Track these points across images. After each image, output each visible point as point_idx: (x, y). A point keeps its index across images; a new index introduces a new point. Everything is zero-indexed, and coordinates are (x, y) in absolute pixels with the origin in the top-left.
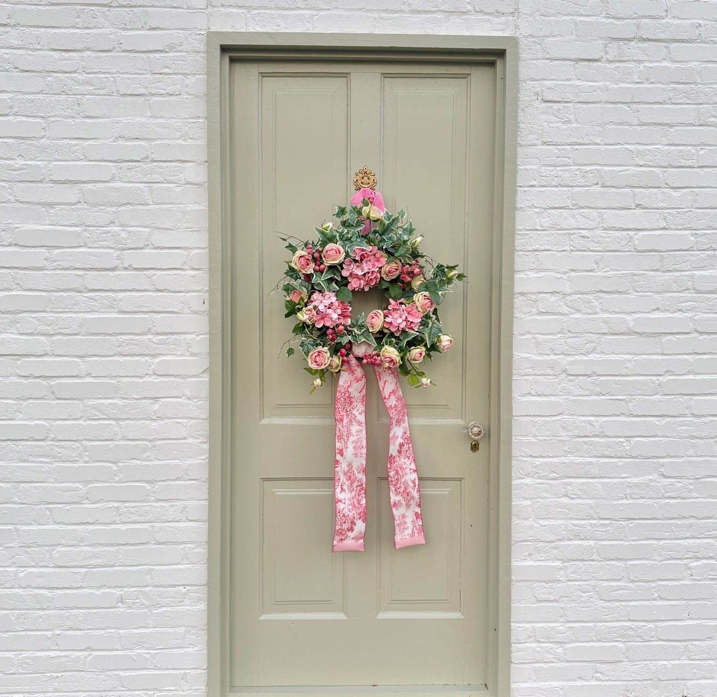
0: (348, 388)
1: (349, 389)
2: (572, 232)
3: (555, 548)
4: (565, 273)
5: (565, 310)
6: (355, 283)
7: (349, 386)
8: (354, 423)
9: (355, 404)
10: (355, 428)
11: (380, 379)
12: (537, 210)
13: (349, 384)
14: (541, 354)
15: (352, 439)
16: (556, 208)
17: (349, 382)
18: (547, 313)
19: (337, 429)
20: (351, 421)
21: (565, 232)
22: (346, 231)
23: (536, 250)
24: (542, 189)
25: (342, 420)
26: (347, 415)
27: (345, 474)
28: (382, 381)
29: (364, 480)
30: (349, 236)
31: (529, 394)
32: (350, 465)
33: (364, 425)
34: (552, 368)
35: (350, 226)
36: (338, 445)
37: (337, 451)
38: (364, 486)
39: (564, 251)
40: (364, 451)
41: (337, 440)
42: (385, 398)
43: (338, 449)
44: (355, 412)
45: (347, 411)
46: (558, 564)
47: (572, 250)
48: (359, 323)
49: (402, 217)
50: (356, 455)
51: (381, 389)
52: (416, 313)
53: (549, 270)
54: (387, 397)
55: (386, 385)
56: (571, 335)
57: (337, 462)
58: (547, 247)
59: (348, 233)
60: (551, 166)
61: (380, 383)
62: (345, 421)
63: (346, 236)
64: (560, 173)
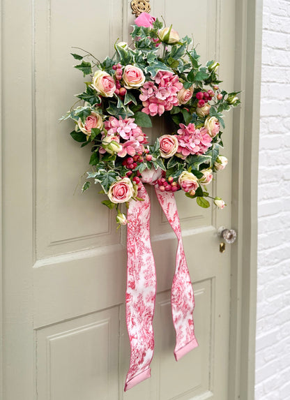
0: (138, 216)
1: (140, 217)
2: (287, 68)
3: (276, 317)
4: (283, 100)
5: (284, 129)
6: (153, 108)
7: (139, 214)
8: (144, 251)
9: (141, 231)
10: (145, 256)
11: (163, 202)
12: (269, 49)
13: (138, 211)
14: (270, 165)
15: (143, 268)
16: (279, 49)
17: (138, 210)
18: (274, 132)
19: (129, 262)
20: (141, 250)
21: (284, 68)
22: (140, 53)
23: (268, 82)
24: (271, 32)
25: (134, 251)
26: (138, 244)
27: (135, 306)
28: (165, 203)
29: (152, 308)
30: (144, 58)
31: (264, 199)
32: (140, 296)
33: (151, 251)
34: (276, 176)
35: (146, 47)
36: (130, 278)
37: (129, 284)
38: (152, 313)
39: (283, 83)
40: (154, 278)
41: (128, 273)
42: (171, 221)
43: (129, 282)
44: (143, 239)
45: (136, 240)
46: (277, 328)
47: (287, 83)
48: (156, 150)
49: (188, 44)
50: (147, 285)
51: (166, 212)
52: (207, 137)
53: (275, 98)
54: (173, 220)
55: (170, 208)
56: (286, 149)
57: (128, 296)
58: (275, 80)
59: (143, 55)
60: (276, 15)
61: (163, 206)
62: (137, 251)
63: (140, 58)
64: (281, 21)
